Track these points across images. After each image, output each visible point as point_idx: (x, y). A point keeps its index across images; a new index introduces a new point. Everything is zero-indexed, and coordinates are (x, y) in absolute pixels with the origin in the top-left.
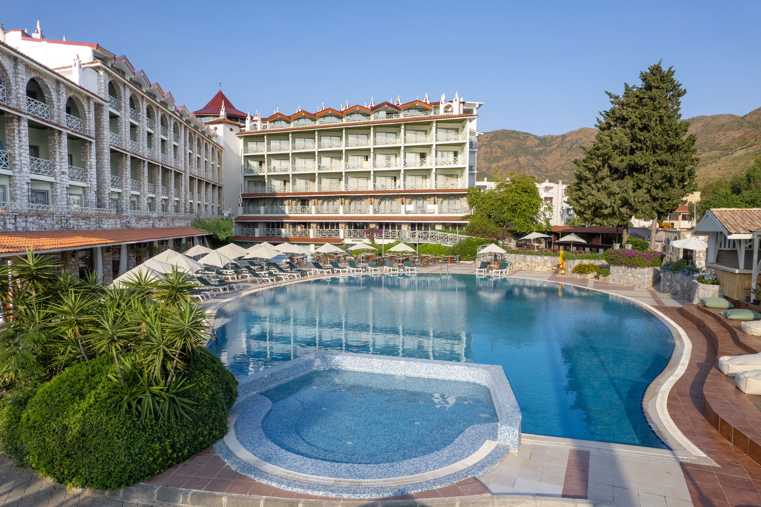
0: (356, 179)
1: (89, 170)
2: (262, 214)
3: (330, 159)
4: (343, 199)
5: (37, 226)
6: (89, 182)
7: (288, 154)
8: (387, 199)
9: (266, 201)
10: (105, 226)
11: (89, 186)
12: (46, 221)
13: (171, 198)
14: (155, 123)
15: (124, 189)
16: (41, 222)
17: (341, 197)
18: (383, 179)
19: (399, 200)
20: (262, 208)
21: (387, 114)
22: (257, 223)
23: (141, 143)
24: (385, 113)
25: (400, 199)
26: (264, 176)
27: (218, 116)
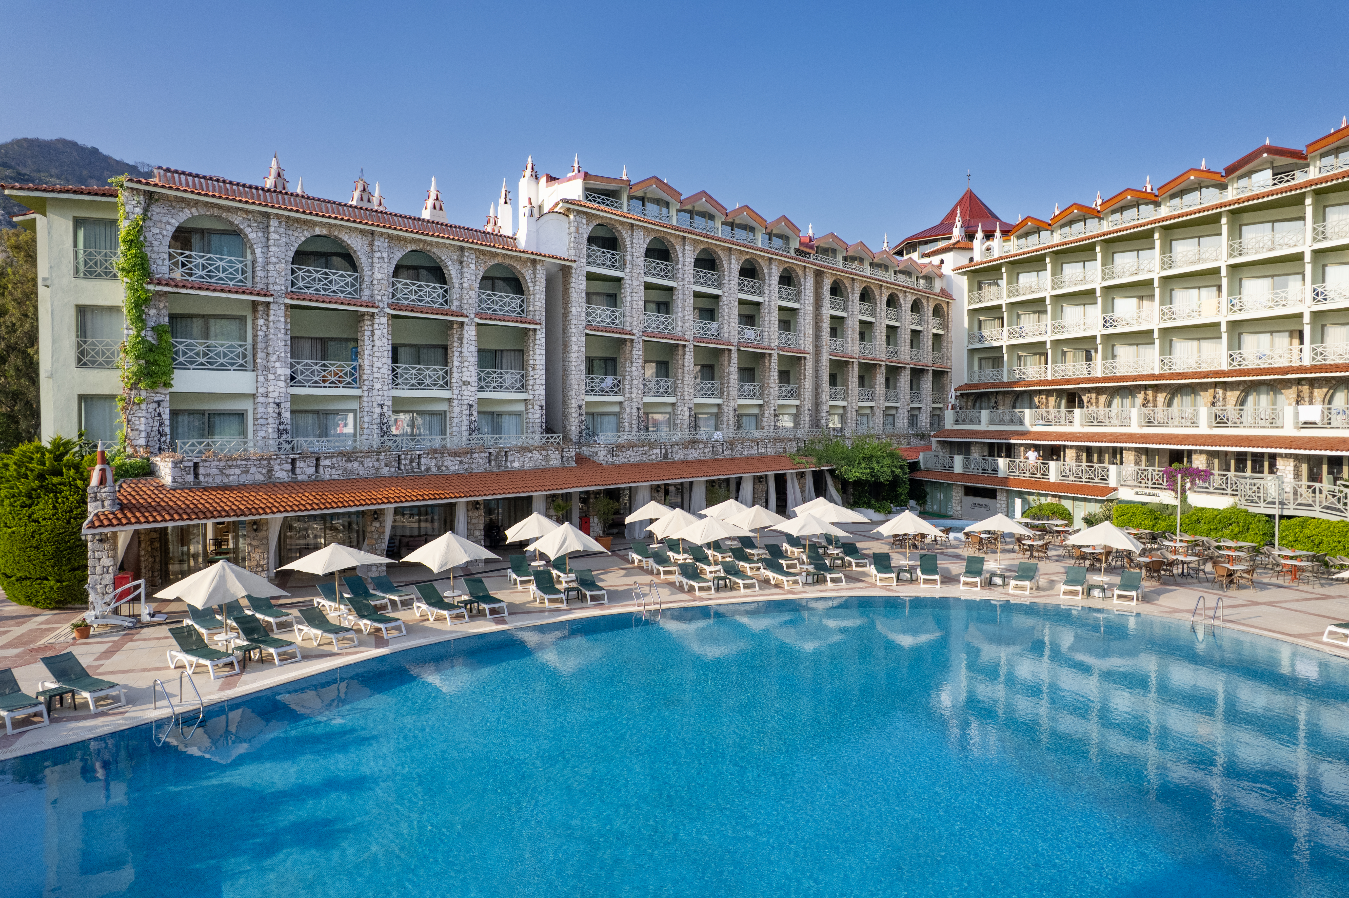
0: (1195, 343)
1: (532, 373)
2: (984, 426)
3: (1135, 300)
4: (1150, 393)
5: (340, 472)
6: (531, 392)
7: (1043, 300)
8: (1264, 388)
9: (1000, 397)
10: (516, 465)
11: (531, 397)
12: (362, 463)
13: (769, 401)
14: (724, 275)
15: (628, 395)
16: (349, 465)
17: (1146, 387)
18: (1265, 338)
19: (1291, 393)
20: (985, 414)
21: (1274, 175)
22: (970, 443)
23: (680, 315)
24: (1268, 173)
25: (1294, 389)
26: (1001, 347)
27: (950, 238)
